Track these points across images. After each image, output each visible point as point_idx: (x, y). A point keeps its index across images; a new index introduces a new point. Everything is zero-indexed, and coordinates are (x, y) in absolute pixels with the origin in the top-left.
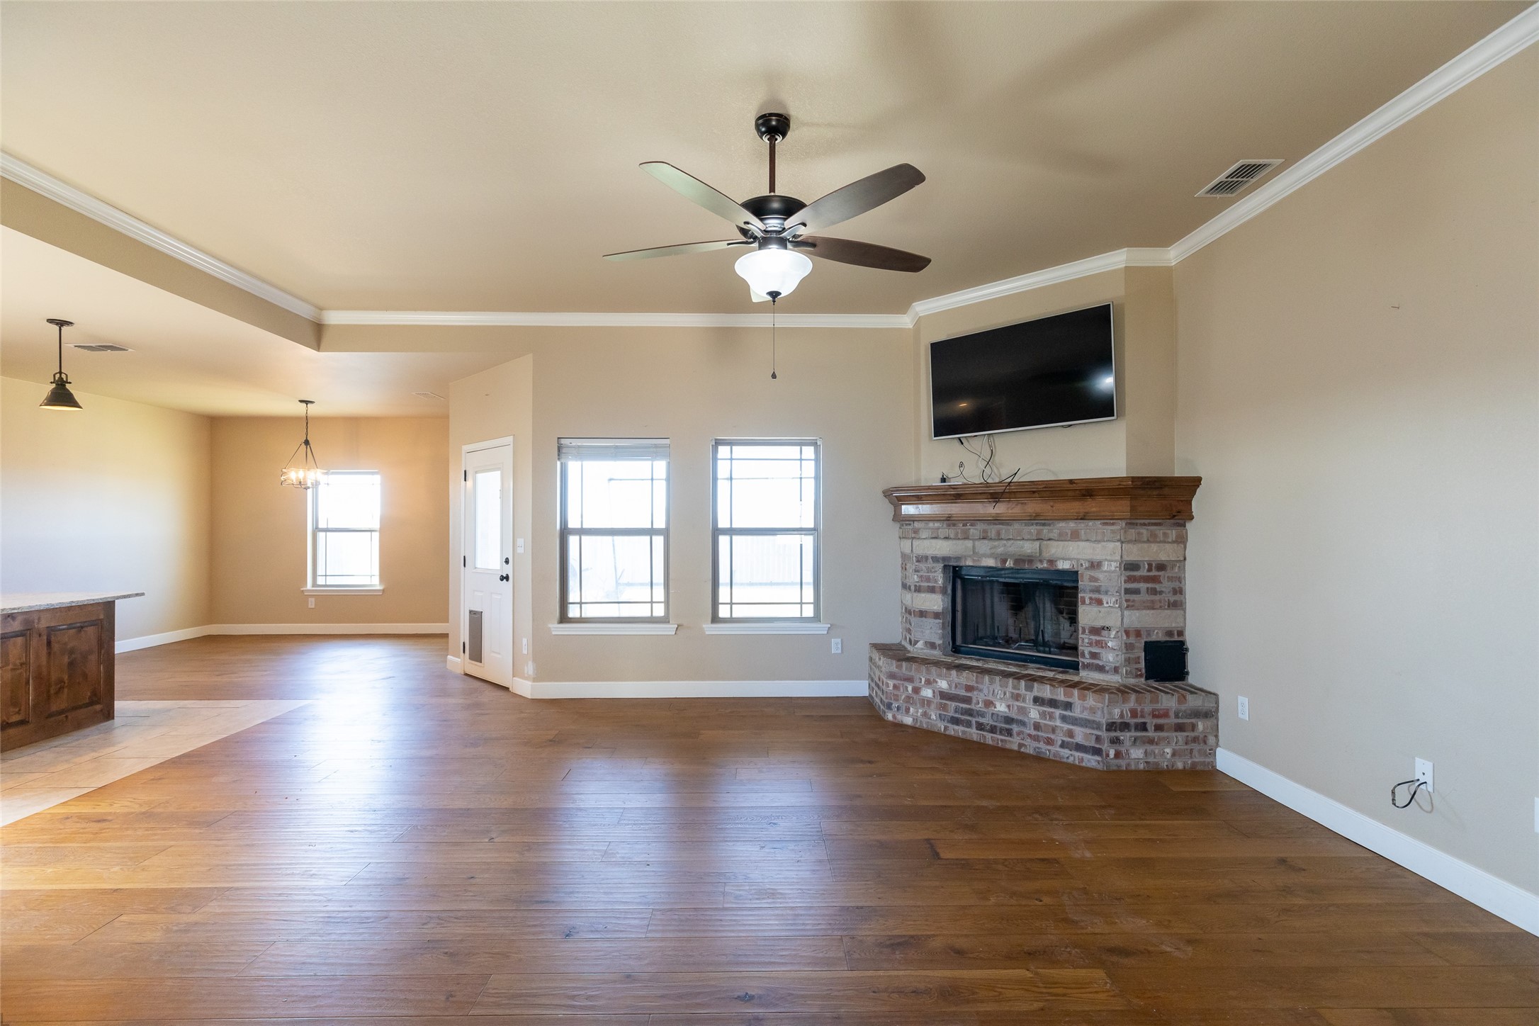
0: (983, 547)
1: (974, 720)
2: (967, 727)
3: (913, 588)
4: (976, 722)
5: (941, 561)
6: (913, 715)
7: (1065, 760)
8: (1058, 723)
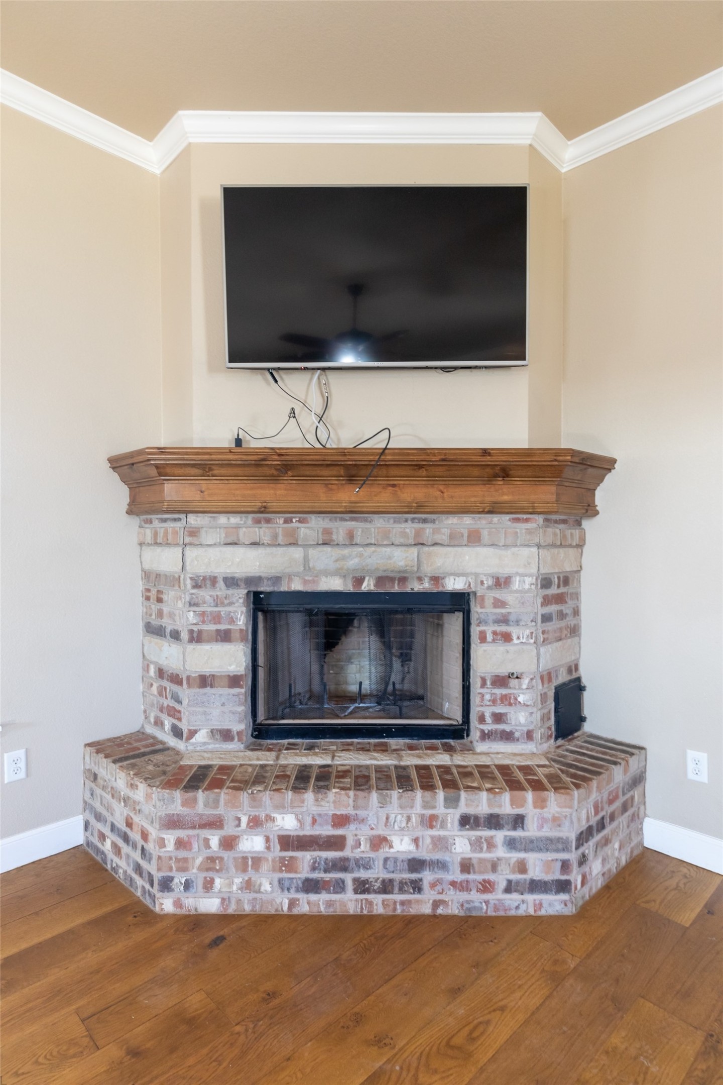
0: (323, 558)
1: (348, 878)
2: (336, 892)
3: (185, 636)
4: (355, 880)
5: (243, 585)
6: (220, 892)
7: (513, 913)
8: (501, 852)
